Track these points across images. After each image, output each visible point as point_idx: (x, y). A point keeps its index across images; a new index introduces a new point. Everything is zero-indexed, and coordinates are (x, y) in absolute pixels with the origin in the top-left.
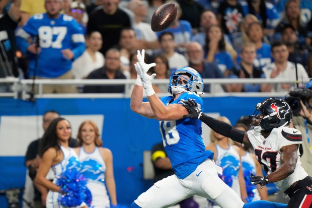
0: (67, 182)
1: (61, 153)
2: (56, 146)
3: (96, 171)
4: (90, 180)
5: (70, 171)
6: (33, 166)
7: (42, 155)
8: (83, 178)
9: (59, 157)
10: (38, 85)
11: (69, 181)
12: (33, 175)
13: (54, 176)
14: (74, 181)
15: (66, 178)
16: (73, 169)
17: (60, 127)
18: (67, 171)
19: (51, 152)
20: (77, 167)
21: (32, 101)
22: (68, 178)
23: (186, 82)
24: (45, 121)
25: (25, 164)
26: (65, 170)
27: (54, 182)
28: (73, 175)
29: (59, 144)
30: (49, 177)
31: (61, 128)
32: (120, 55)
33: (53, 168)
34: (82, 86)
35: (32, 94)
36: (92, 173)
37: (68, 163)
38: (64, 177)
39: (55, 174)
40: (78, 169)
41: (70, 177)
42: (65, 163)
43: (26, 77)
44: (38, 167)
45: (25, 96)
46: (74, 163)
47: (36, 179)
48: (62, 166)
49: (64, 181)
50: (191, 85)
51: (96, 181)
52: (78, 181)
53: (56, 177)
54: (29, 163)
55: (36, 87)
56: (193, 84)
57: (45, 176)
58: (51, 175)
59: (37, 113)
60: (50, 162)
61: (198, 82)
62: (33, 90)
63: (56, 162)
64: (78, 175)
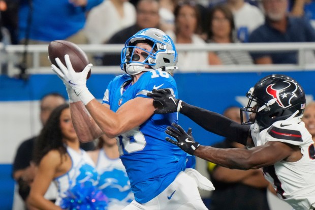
0: (76, 203)
1: (68, 158)
2: (60, 148)
3: (123, 186)
4: (115, 201)
5: (82, 186)
6: (25, 178)
7: (38, 162)
8: (102, 196)
9: (65, 165)
10: (32, 54)
11: (79, 201)
12: (25, 193)
13: (58, 194)
14: (88, 202)
15: (75, 197)
16: (86, 183)
17: (66, 118)
18: (77, 186)
19: (53, 157)
20: (92, 181)
21: (23, 78)
22: (78, 197)
23: (145, 55)
24: (43, 109)
25: (12, 176)
26: (74, 184)
27: (58, 203)
28: (86, 192)
29: (65, 145)
30: (48, 196)
31: (66, 121)
32: (159, 7)
33: (56, 181)
34: (100, 55)
35: (22, 67)
36: (118, 190)
37: (78, 173)
38: (73, 196)
39: (59, 191)
40: (95, 183)
41: (81, 196)
42: (74, 173)
43: (15, 42)
44: (32, 181)
45: (13, 71)
46: (89, 173)
47: (29, 199)
48: (69, 178)
49: (72, 201)
50: (154, 59)
51: (124, 201)
52: (93, 201)
53: (60, 196)
54: (18, 174)
55: (29, 57)
56: (157, 57)
57: (44, 194)
58: (52, 192)
59: (31, 97)
60: (51, 173)
61: (166, 52)
62: (25, 61)
63: (60, 172)
64: (93, 193)
